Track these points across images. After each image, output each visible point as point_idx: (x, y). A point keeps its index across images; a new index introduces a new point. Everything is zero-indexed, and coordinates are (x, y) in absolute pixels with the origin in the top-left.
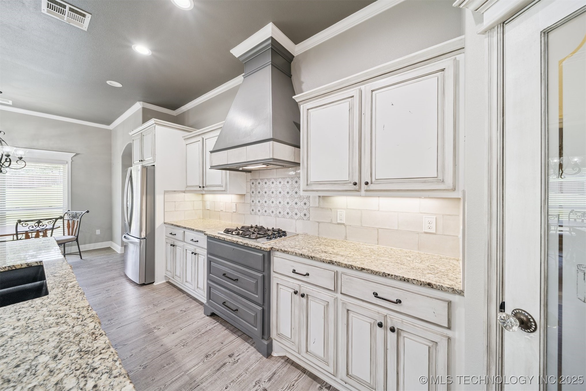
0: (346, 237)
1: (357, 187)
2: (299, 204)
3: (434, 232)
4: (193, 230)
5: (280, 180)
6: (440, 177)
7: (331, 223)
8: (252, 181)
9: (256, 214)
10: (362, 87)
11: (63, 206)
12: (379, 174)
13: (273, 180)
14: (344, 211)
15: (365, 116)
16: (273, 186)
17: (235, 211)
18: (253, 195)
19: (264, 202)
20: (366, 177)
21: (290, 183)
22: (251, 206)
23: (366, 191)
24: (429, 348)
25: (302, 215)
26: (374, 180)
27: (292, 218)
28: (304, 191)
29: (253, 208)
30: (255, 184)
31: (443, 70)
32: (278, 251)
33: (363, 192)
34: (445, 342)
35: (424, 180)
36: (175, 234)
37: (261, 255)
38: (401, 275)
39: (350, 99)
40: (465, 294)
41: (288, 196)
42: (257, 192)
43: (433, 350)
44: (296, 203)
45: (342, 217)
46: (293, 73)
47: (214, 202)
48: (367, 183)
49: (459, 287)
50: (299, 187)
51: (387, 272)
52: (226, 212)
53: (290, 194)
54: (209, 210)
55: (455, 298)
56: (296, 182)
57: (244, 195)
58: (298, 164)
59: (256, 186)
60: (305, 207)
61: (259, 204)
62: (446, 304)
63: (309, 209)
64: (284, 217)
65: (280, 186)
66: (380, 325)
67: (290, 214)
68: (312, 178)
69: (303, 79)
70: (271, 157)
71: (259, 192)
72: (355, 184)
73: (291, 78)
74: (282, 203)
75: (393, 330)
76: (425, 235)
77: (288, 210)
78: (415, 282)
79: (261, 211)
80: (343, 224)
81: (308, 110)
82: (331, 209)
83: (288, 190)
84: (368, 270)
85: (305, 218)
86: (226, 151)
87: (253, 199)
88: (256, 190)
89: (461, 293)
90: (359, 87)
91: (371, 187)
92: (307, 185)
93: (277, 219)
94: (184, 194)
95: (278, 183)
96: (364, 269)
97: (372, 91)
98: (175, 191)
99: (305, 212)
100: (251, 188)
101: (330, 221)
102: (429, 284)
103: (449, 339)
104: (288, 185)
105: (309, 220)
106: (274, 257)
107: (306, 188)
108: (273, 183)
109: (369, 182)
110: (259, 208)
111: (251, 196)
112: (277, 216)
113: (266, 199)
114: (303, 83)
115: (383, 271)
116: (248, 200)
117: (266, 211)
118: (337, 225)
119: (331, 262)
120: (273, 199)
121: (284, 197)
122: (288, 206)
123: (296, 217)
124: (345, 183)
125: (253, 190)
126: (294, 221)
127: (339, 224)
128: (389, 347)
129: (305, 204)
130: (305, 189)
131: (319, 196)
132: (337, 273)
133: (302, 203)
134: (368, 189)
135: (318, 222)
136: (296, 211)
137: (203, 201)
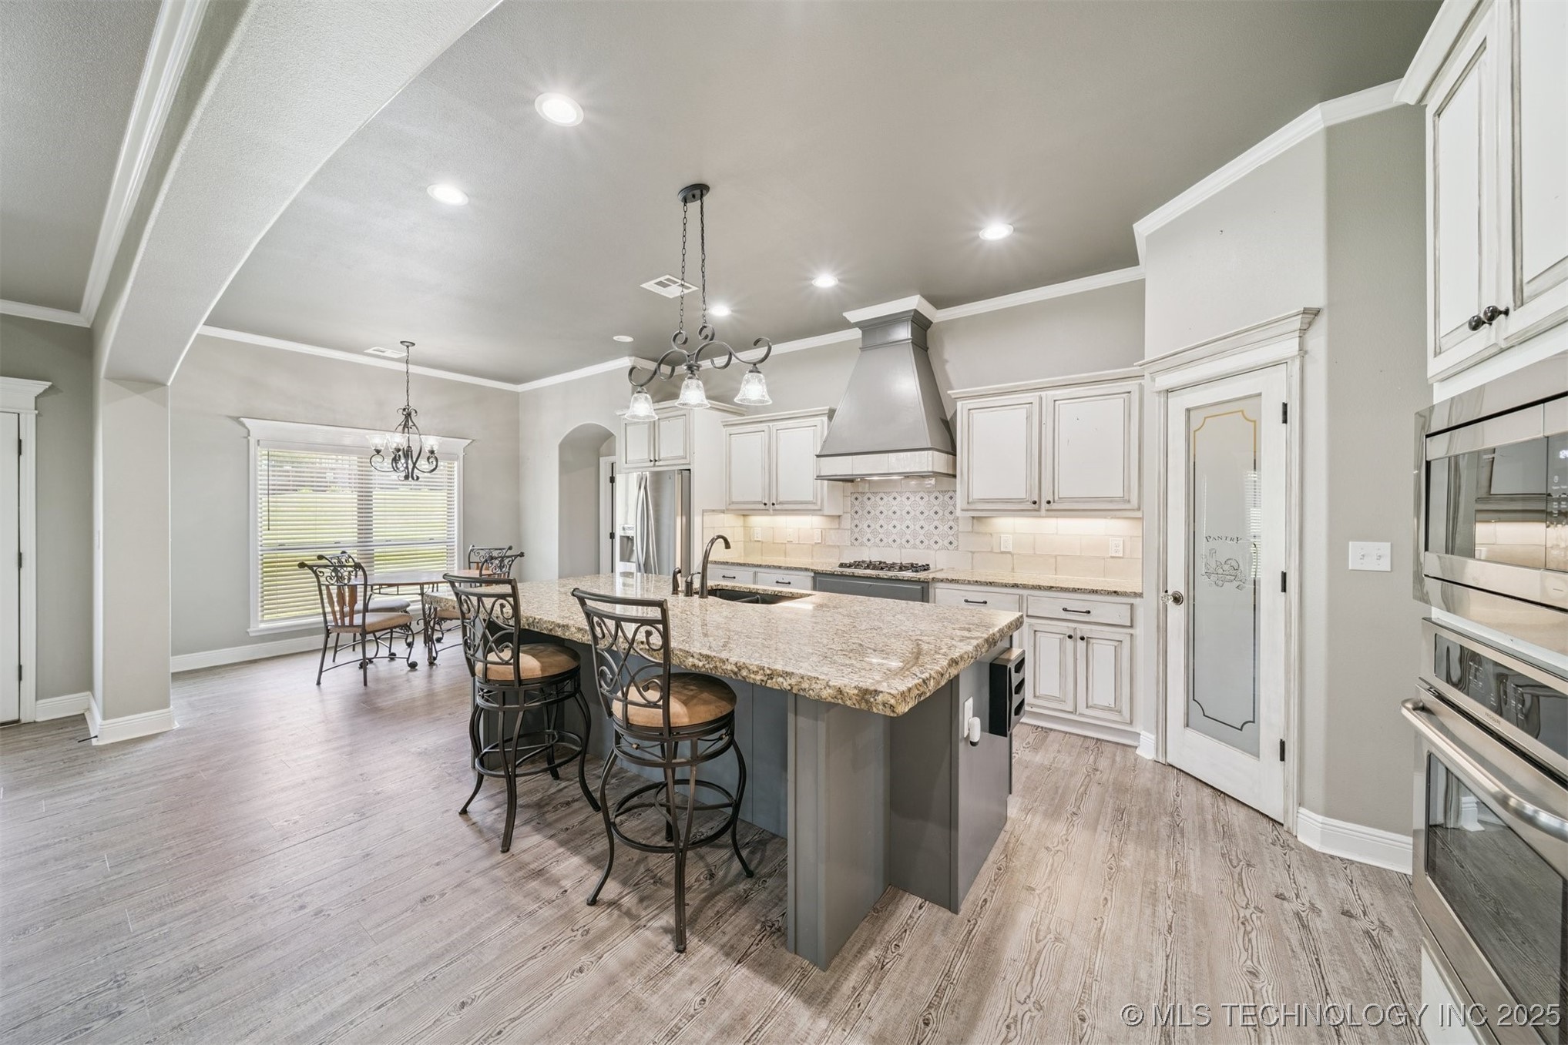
0: (1013, 569)
1: (1036, 506)
2: (941, 528)
3: (1121, 555)
4: (780, 567)
5: (908, 494)
6: (1126, 498)
7: (991, 552)
8: (855, 496)
9: (862, 544)
10: (1043, 394)
11: (448, 538)
12: (1064, 491)
13: (895, 495)
14: (1011, 536)
15: (1046, 428)
16: (895, 503)
17: (820, 542)
18: (856, 516)
19: (878, 528)
20: (1047, 495)
21: (926, 499)
22: (852, 532)
23: (1048, 510)
24: (1115, 647)
25: (946, 543)
26: (1056, 498)
27: (928, 547)
28: (963, 510)
29: (856, 535)
30: (860, 499)
31: (1129, 392)
32: (942, 581)
33: (1043, 512)
34: (1128, 638)
35: (1111, 500)
36: (732, 576)
37: (919, 587)
38: (1090, 588)
39: (1028, 405)
40: (1144, 595)
41: (922, 517)
42: (865, 512)
43: (1119, 649)
44: (936, 528)
45: (1007, 543)
46: (930, 344)
47: (773, 528)
48: (1049, 502)
49: (1139, 590)
50: (955, 506)
51: (1077, 587)
52: (799, 544)
53: (926, 514)
54: (759, 541)
55: (1137, 601)
56: (951, 498)
57: (839, 516)
58: (954, 476)
59: (862, 503)
60: (951, 532)
61: (868, 530)
62: (1129, 607)
63: (957, 535)
64: (915, 547)
65: (908, 503)
66: (1070, 637)
67: (926, 542)
68: (976, 494)
69: (946, 356)
70: (930, 470)
71: (869, 512)
72: (1035, 503)
73: (927, 351)
74: (912, 527)
75: (1082, 638)
76: (1112, 560)
77: (922, 538)
78: (1102, 592)
79: (872, 541)
80: (1009, 553)
81: (969, 410)
82: (991, 534)
83: (922, 508)
84: (1056, 588)
85: (951, 547)
86: (850, 457)
87: (856, 522)
88: (863, 508)
89: (1140, 595)
90: (1040, 393)
91: (1054, 506)
92: (968, 503)
93: (903, 550)
94: (723, 515)
95: (904, 499)
96: (1053, 587)
97: (1055, 401)
98: (713, 511)
99: (951, 538)
100: (853, 505)
101: (989, 550)
102: (1115, 592)
103: (1132, 635)
104: (922, 503)
105: (957, 549)
106: (937, 590)
107: (966, 506)
108: (895, 498)
109: (1052, 500)
110: (869, 536)
111: (853, 518)
112: (901, 546)
113: (881, 522)
114: (947, 361)
115: (1072, 587)
116: (847, 523)
117: (881, 540)
118: (1001, 555)
119: (1015, 586)
120: (895, 522)
121: (915, 518)
122: (922, 532)
123: (936, 547)
124: (1021, 501)
125: (856, 508)
126: (933, 552)
127: (1003, 553)
128: (1078, 657)
129: (951, 528)
130: (966, 508)
131: (973, 517)
132: (1021, 596)
133: (946, 528)
134: (1050, 508)
135: (972, 552)
136: (936, 538)
137: (744, 527)
